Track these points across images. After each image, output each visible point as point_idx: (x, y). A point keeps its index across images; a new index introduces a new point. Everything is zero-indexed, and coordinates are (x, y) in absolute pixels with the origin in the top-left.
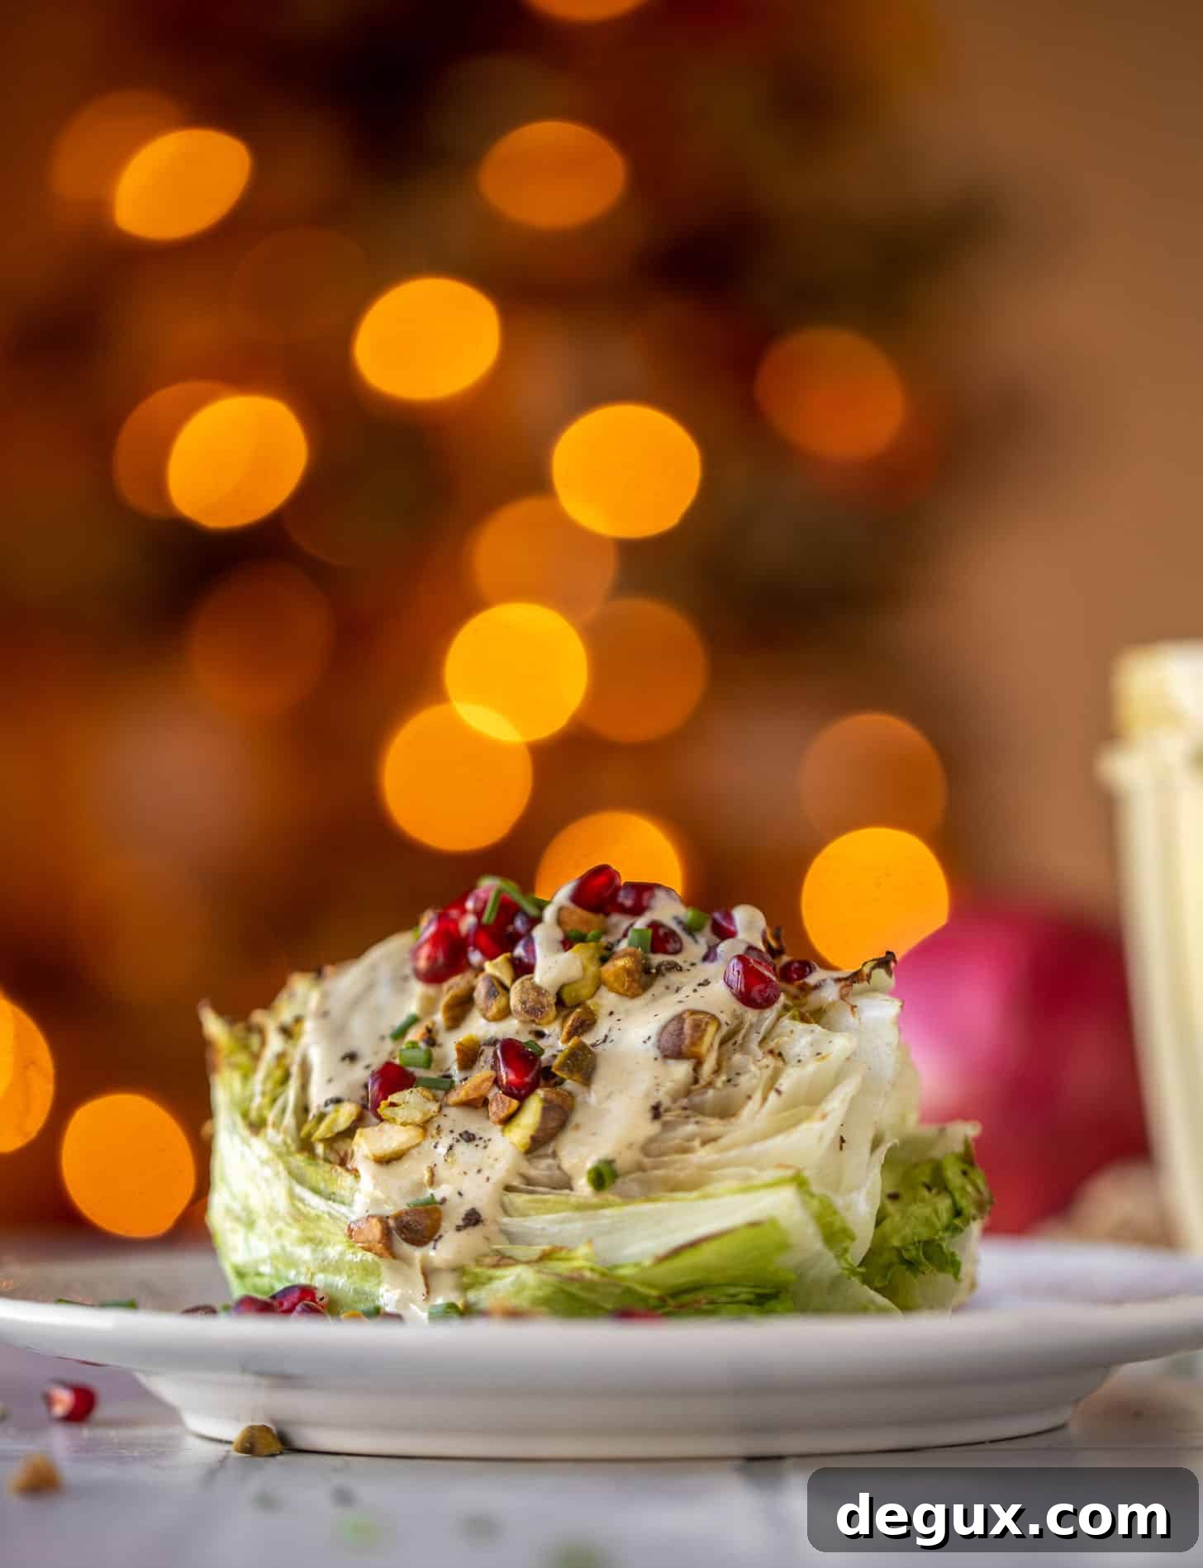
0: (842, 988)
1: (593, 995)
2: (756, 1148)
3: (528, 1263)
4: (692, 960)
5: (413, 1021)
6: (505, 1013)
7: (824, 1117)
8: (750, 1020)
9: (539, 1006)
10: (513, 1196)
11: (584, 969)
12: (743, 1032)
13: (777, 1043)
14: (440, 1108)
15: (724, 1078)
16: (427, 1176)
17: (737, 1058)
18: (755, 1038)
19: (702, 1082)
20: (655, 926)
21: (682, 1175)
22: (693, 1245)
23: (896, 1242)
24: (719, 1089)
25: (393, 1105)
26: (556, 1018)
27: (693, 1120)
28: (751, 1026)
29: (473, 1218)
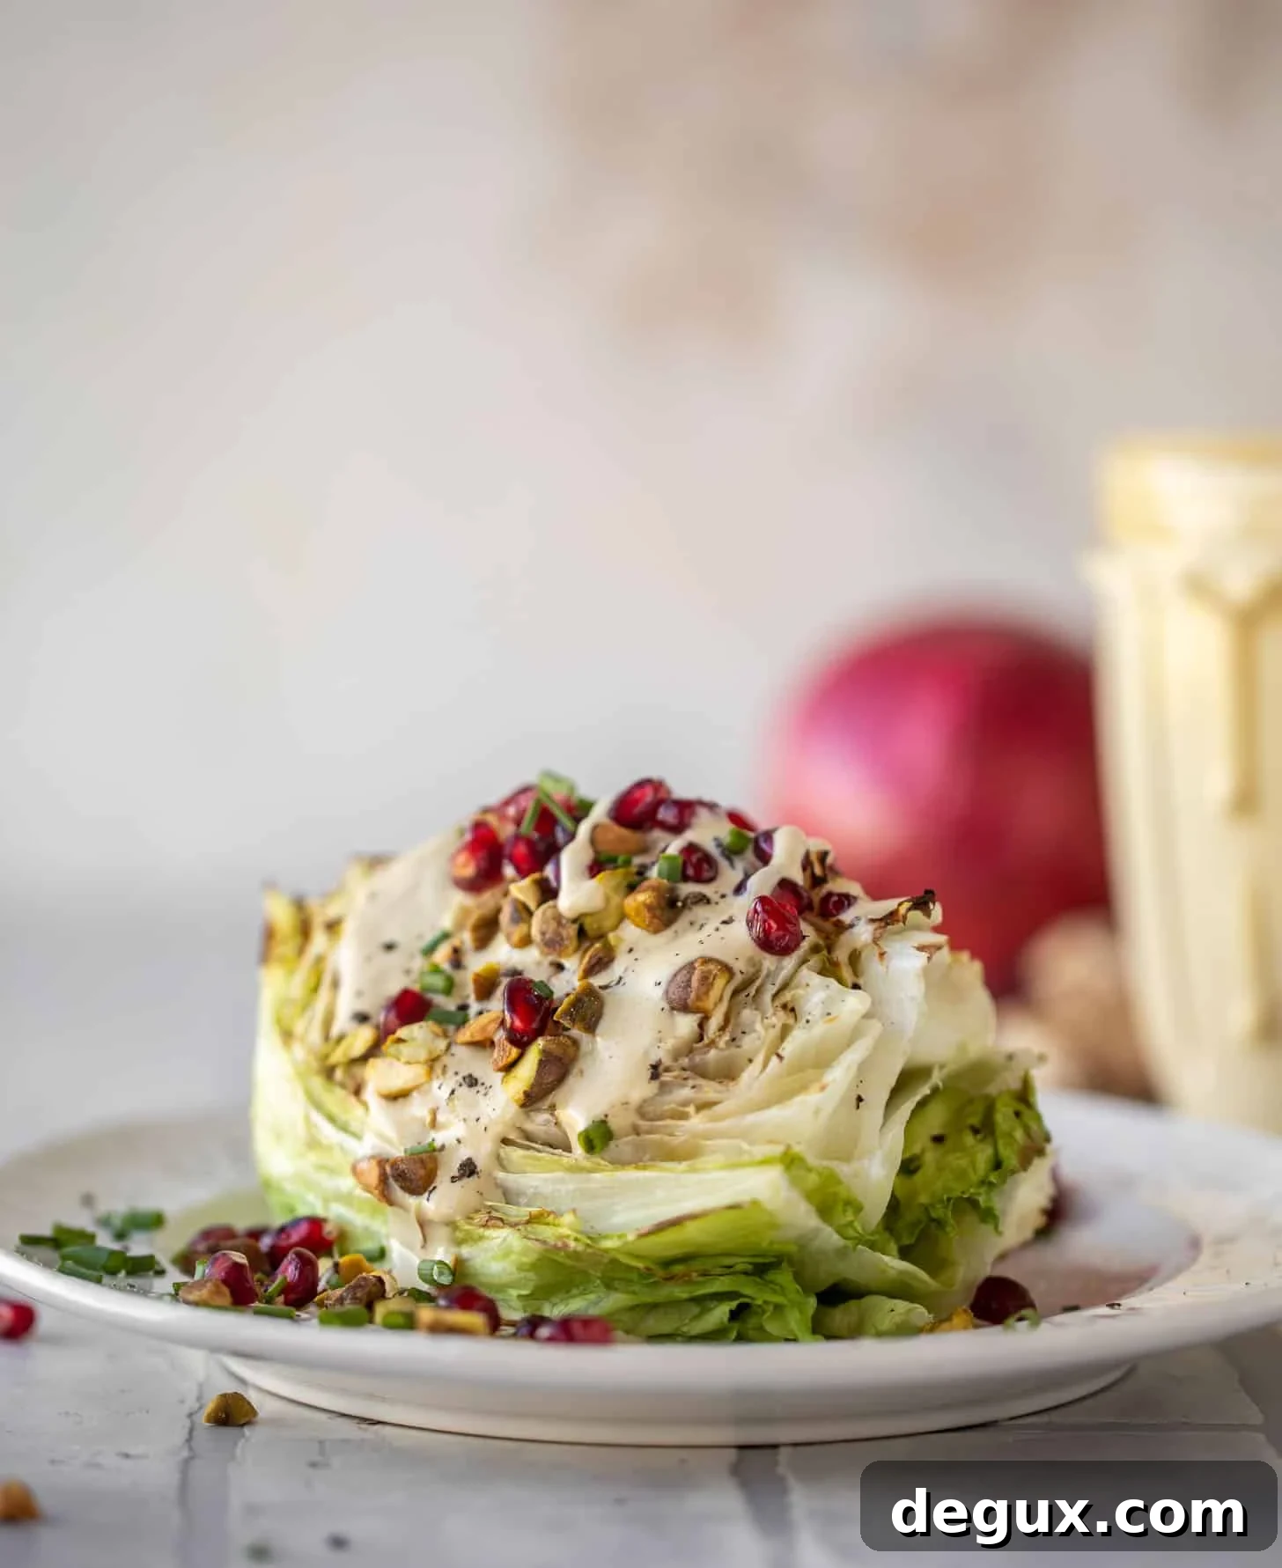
0: (876, 929)
1: (615, 927)
2: (751, 1119)
3: (514, 1225)
4: (722, 890)
5: (446, 936)
6: (526, 941)
7: (823, 1088)
8: (768, 969)
9: (558, 939)
10: (509, 1149)
11: (608, 900)
12: (758, 983)
13: (793, 996)
14: (449, 1047)
15: (727, 1037)
16: (428, 1119)
17: (747, 1014)
18: (771, 990)
19: (706, 1041)
20: (691, 849)
21: (675, 1141)
22: (676, 1222)
23: (924, 1199)
24: (722, 1050)
25: (400, 1040)
26: (576, 951)
27: (691, 1083)
28: (768, 976)
29: (468, 1169)
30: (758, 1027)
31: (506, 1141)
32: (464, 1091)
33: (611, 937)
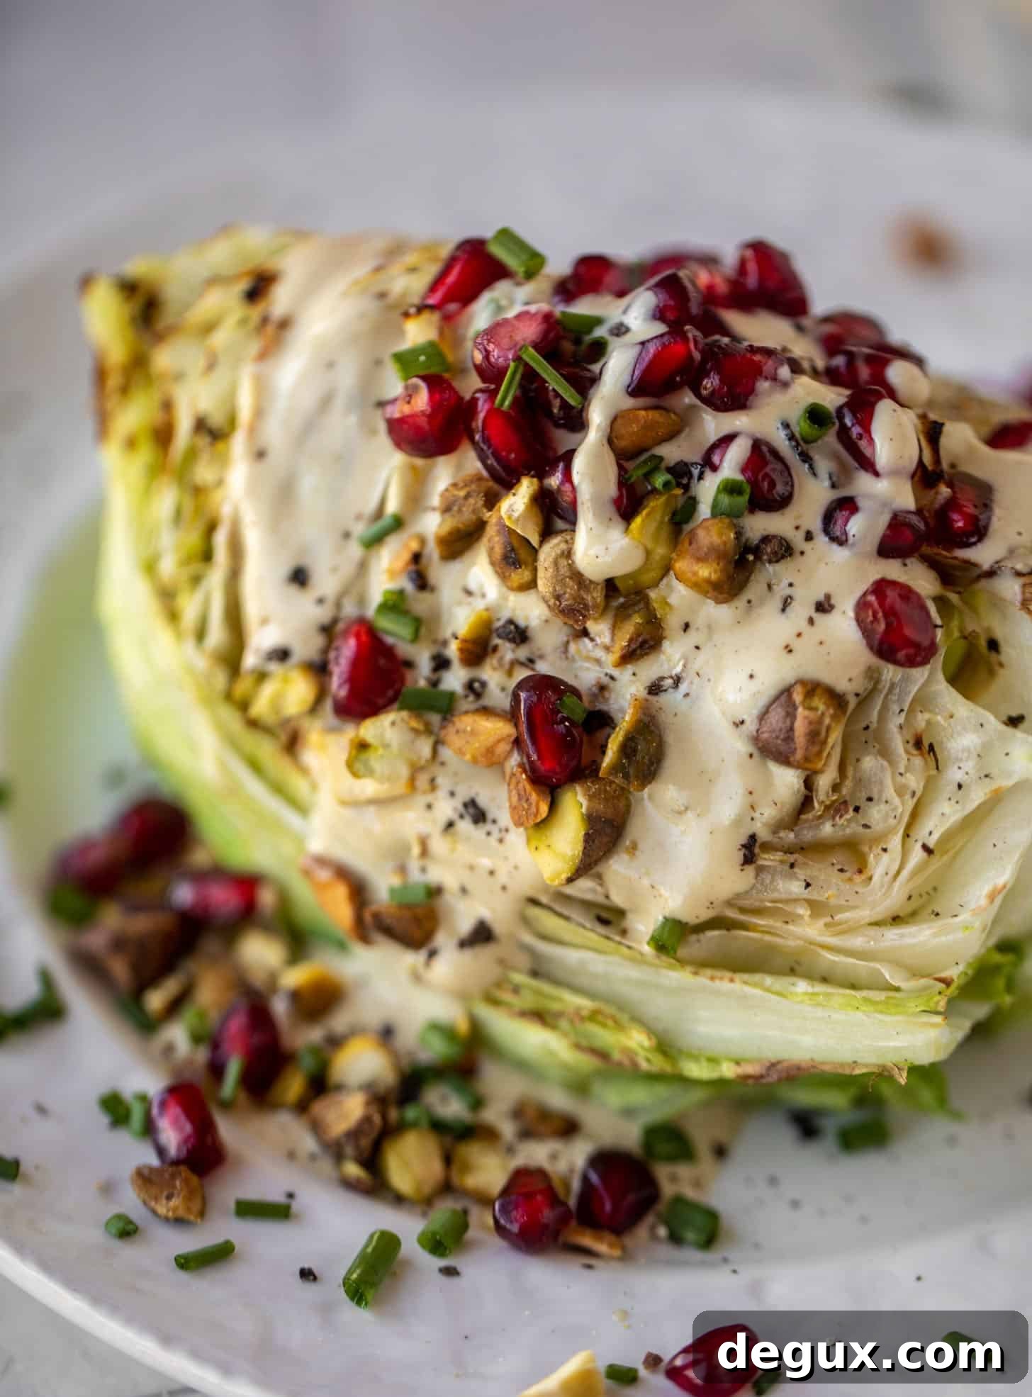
1: (656, 584)
4: (805, 524)
5: (396, 523)
6: (527, 586)
8: (891, 680)
10: (540, 915)
11: (648, 553)
16: (416, 844)
17: (869, 763)
18: (895, 717)
19: (816, 806)
20: (759, 444)
24: (841, 826)
25: (367, 746)
27: (799, 871)
29: (482, 935)
30: (890, 792)
31: (534, 902)
32: (465, 826)
33: (653, 594)
